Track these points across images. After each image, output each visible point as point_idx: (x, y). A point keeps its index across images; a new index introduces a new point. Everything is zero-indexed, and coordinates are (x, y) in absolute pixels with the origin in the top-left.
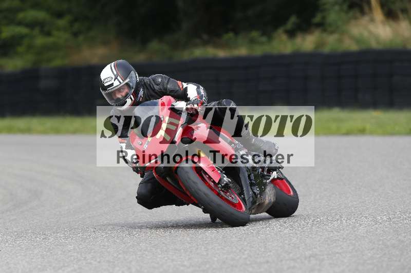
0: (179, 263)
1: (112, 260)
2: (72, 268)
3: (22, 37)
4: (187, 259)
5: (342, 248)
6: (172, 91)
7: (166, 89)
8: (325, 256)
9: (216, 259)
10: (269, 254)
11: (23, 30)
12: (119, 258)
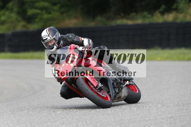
0: (109, 120)
1: (78, 119)
2: (60, 122)
3: (37, 14)
4: (113, 118)
5: (185, 113)
6: (76, 42)
7: (73, 41)
8: (177, 118)
9: (126, 118)
10: (151, 116)
11: (38, 11)
12: (82, 117)
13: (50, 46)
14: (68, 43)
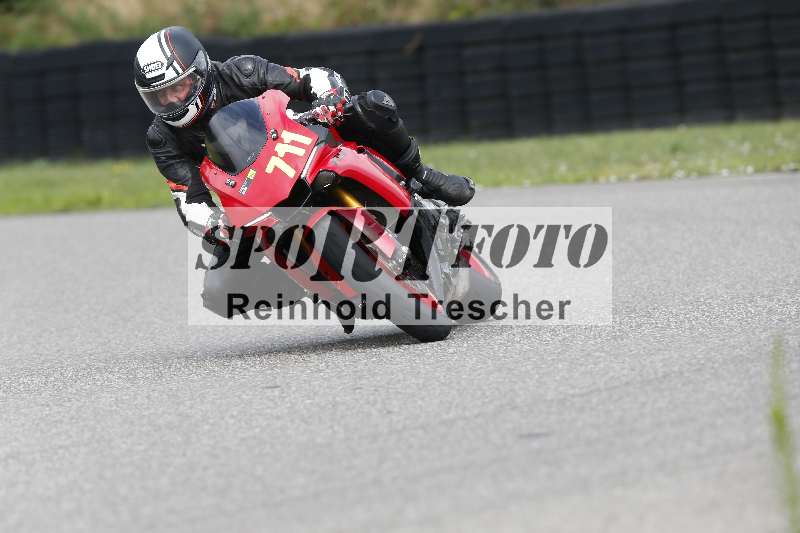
13: (171, 106)
14: (239, 93)
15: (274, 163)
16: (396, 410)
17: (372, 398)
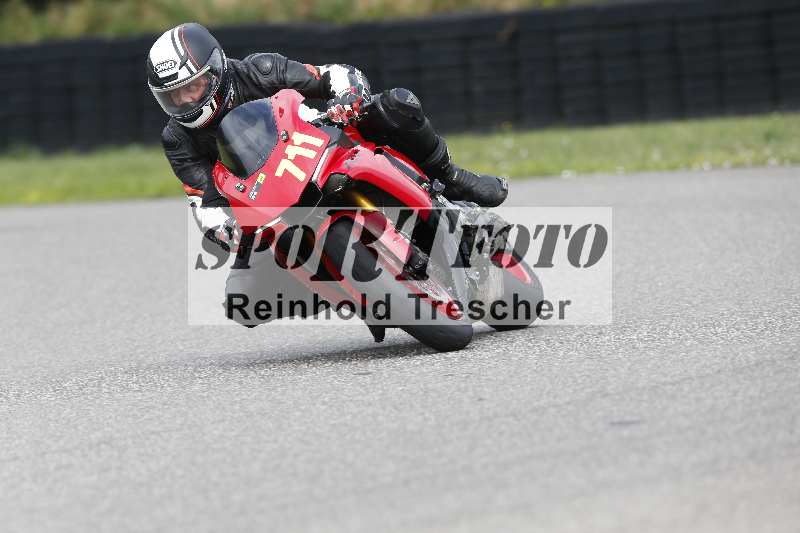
7: (283, 82)
13: (185, 106)
14: (257, 93)
15: (285, 166)
16: (487, 397)
17: (463, 385)
